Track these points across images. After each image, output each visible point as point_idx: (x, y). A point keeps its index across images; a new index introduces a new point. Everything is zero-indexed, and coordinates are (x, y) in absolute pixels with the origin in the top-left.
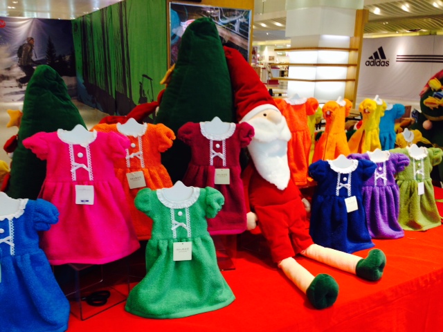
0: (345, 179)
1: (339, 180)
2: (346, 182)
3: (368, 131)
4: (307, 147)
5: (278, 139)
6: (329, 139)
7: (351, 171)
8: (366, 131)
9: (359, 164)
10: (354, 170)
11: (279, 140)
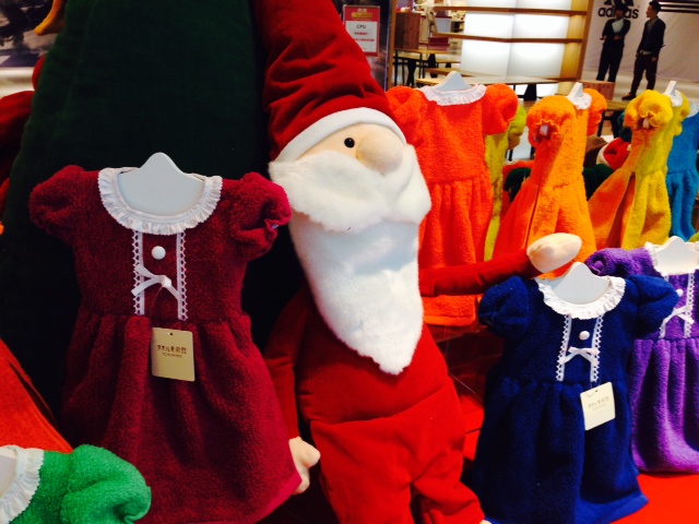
0: (585, 335)
1: (566, 337)
2: (588, 343)
3: (643, 176)
4: (480, 221)
5: (387, 221)
6: (542, 201)
7: (603, 312)
8: (638, 177)
9: (627, 289)
10: (611, 307)
11: (390, 223)
